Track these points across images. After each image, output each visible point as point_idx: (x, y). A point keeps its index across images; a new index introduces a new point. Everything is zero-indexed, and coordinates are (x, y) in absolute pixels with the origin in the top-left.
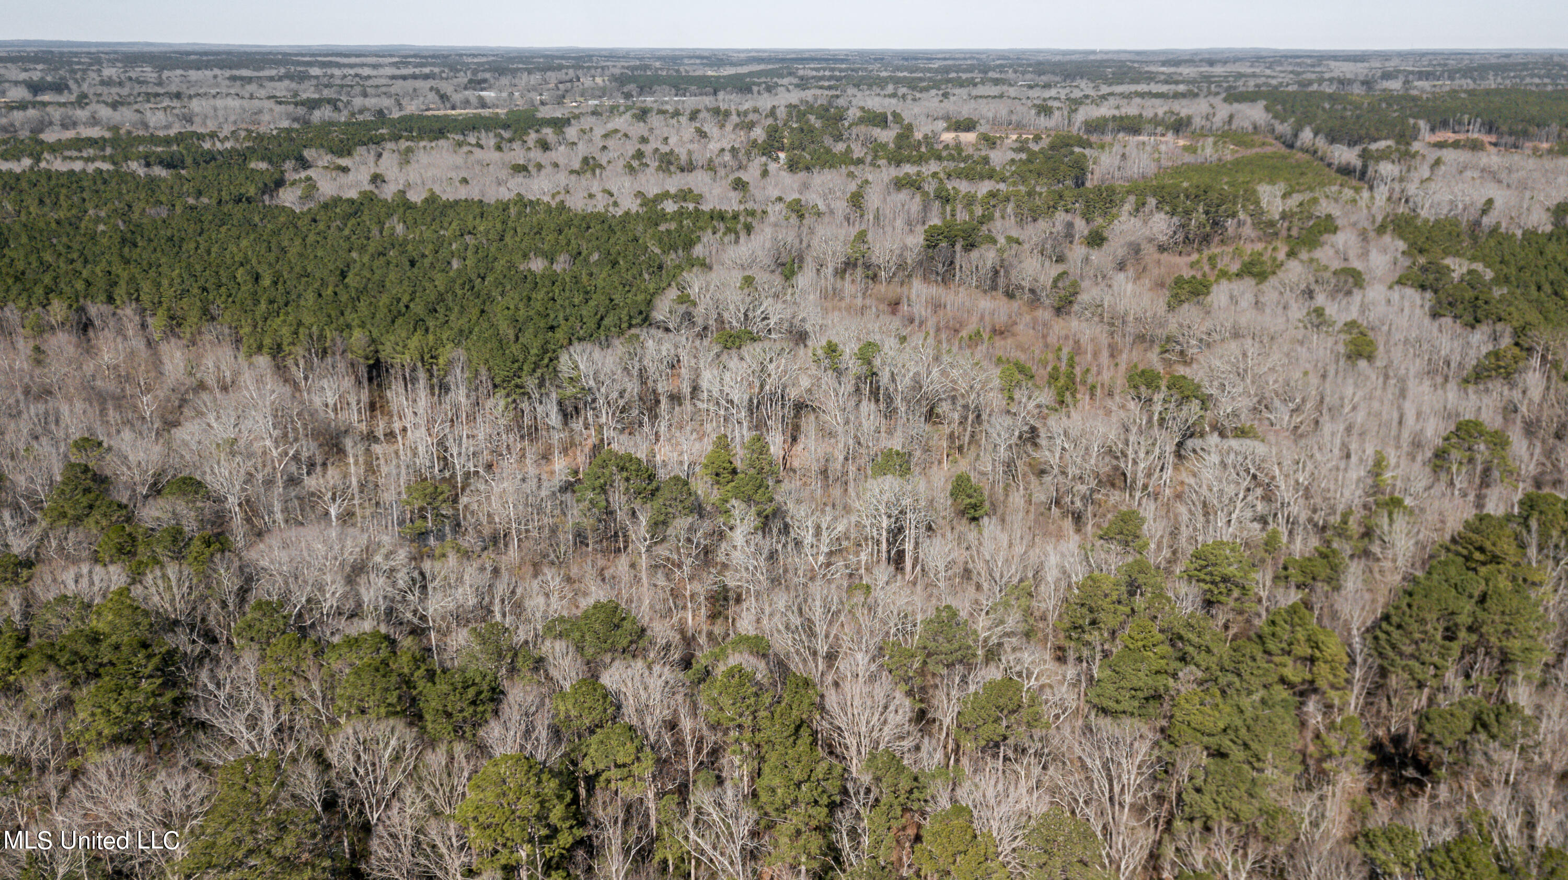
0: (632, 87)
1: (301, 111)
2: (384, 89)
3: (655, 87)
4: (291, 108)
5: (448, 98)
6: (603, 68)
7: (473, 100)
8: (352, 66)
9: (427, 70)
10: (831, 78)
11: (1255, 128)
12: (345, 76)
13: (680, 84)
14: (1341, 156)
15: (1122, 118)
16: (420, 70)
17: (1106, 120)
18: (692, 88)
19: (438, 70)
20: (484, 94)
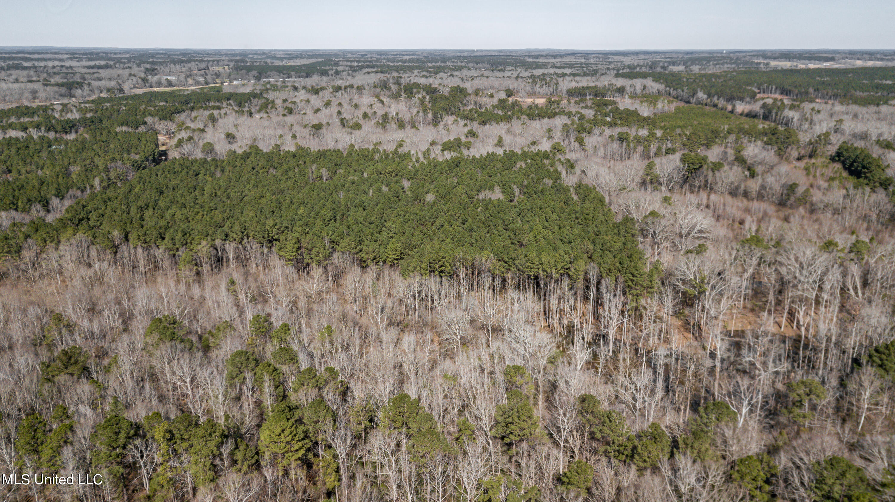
0: (254, 73)
1: (63, 90)
2: (96, 75)
3: (269, 73)
4: (56, 88)
5: (147, 81)
6: (218, 61)
7: (164, 82)
8: (50, 60)
9: (103, 63)
10: (368, 67)
11: (659, 92)
12: (54, 67)
14: (740, 107)
15: (588, 88)
16: (97, 63)
17: (579, 89)
18: (293, 73)
19: (112, 63)
20: (169, 78)
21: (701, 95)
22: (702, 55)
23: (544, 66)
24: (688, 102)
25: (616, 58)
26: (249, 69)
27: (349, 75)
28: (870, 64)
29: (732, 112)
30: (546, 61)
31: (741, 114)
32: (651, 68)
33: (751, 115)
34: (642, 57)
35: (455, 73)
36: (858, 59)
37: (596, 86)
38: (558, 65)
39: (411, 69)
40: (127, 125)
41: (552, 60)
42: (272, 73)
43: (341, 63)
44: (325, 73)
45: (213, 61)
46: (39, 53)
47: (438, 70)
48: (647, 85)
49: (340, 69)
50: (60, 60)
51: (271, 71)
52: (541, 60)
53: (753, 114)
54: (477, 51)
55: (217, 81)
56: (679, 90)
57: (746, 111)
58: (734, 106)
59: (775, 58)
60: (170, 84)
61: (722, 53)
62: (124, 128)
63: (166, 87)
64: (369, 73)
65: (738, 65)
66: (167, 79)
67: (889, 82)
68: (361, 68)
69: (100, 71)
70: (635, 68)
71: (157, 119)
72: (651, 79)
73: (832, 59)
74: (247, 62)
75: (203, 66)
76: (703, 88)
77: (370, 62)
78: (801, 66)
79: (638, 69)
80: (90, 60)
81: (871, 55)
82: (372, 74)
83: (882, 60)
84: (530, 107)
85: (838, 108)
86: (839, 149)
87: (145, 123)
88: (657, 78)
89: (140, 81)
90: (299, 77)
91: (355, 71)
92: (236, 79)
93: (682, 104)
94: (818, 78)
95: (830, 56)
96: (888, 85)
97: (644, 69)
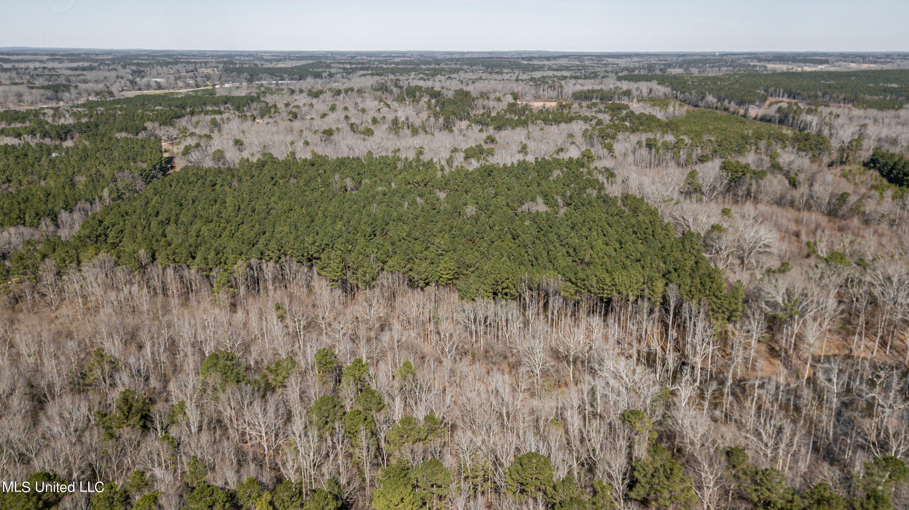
0: (245, 75)
1: (50, 93)
3: (260, 75)
4: (42, 91)
5: (136, 83)
6: (206, 63)
7: (153, 84)
8: (30, 61)
9: (86, 64)
10: (362, 69)
11: (666, 95)
12: (35, 69)
13: (274, 73)
14: (753, 111)
15: (593, 91)
16: (80, 64)
17: (585, 92)
18: (285, 75)
19: (96, 64)
20: (158, 80)
21: (710, 99)
22: (695, 58)
23: (540, 68)
24: (697, 106)
25: (610, 60)
26: (240, 71)
27: (343, 77)
28: (865, 66)
29: (745, 116)
30: (541, 63)
31: (755, 119)
32: (650, 70)
33: (765, 119)
34: (636, 59)
35: (453, 76)
36: (852, 62)
37: (602, 90)
38: (555, 67)
39: (407, 71)
40: (126, 130)
41: (546, 63)
42: (264, 76)
43: (333, 65)
44: (318, 76)
45: (201, 63)
46: (18, 55)
47: (435, 73)
48: (654, 88)
49: (333, 71)
50: (41, 61)
51: (263, 73)
52: (535, 62)
53: (768, 118)
54: (467, 53)
55: (208, 83)
56: (687, 94)
57: (760, 115)
58: (747, 110)
59: (769, 61)
60: (159, 87)
61: (714, 56)
62: (124, 135)
63: (155, 89)
64: (364, 75)
65: (735, 67)
66: (156, 82)
67: (895, 85)
68: (354, 70)
69: (84, 73)
70: (634, 70)
71: (157, 124)
72: (656, 82)
73: (826, 62)
74: (236, 64)
75: (190, 67)
76: (711, 91)
77: (362, 64)
78: (797, 68)
79: (636, 72)
80: (72, 61)
81: (864, 57)
82: (369, 77)
83: (875, 62)
84: (541, 112)
85: (857, 112)
86: (874, 155)
87: (145, 129)
88: (662, 81)
89: (128, 83)
90: (292, 79)
91: (349, 73)
92: (227, 82)
93: (691, 108)
94: (823, 82)
95: (824, 58)
96: (895, 88)
97: (642, 72)
